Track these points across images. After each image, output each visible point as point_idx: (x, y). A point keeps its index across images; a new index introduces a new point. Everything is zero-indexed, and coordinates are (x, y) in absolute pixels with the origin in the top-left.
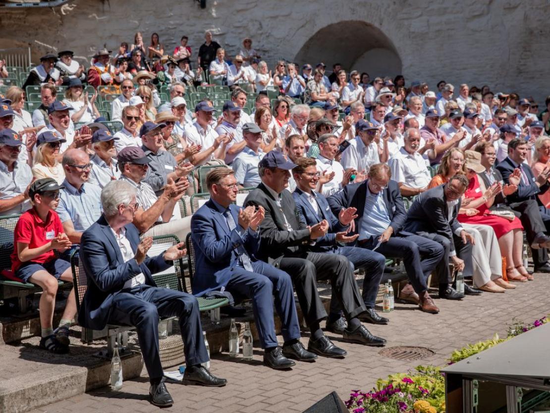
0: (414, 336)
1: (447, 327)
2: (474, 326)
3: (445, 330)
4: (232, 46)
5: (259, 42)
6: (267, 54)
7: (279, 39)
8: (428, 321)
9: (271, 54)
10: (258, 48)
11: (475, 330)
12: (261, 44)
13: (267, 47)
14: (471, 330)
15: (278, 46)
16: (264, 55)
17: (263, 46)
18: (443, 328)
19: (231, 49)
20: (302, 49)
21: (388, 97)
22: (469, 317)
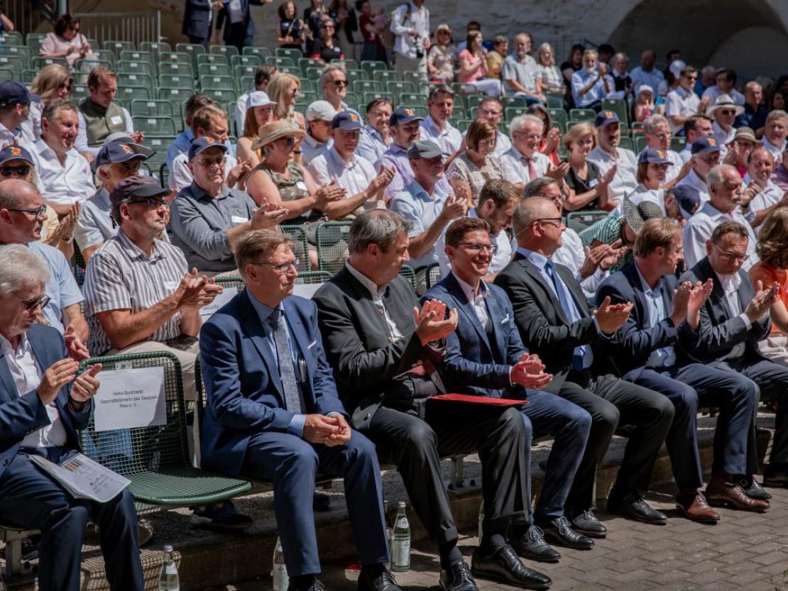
0: (640, 574)
1: (712, 559)
2: (767, 563)
3: (707, 565)
4: (503, 17)
5: (549, 11)
6: (561, 33)
7: (582, 6)
8: (683, 544)
9: (568, 32)
10: (546, 21)
11: (766, 570)
12: (552, 14)
13: (562, 20)
14: (756, 570)
15: (581, 18)
16: (556, 33)
17: (555, 18)
18: (704, 560)
19: (501, 21)
20: (622, 25)
21: (726, 112)
22: (768, 541)
